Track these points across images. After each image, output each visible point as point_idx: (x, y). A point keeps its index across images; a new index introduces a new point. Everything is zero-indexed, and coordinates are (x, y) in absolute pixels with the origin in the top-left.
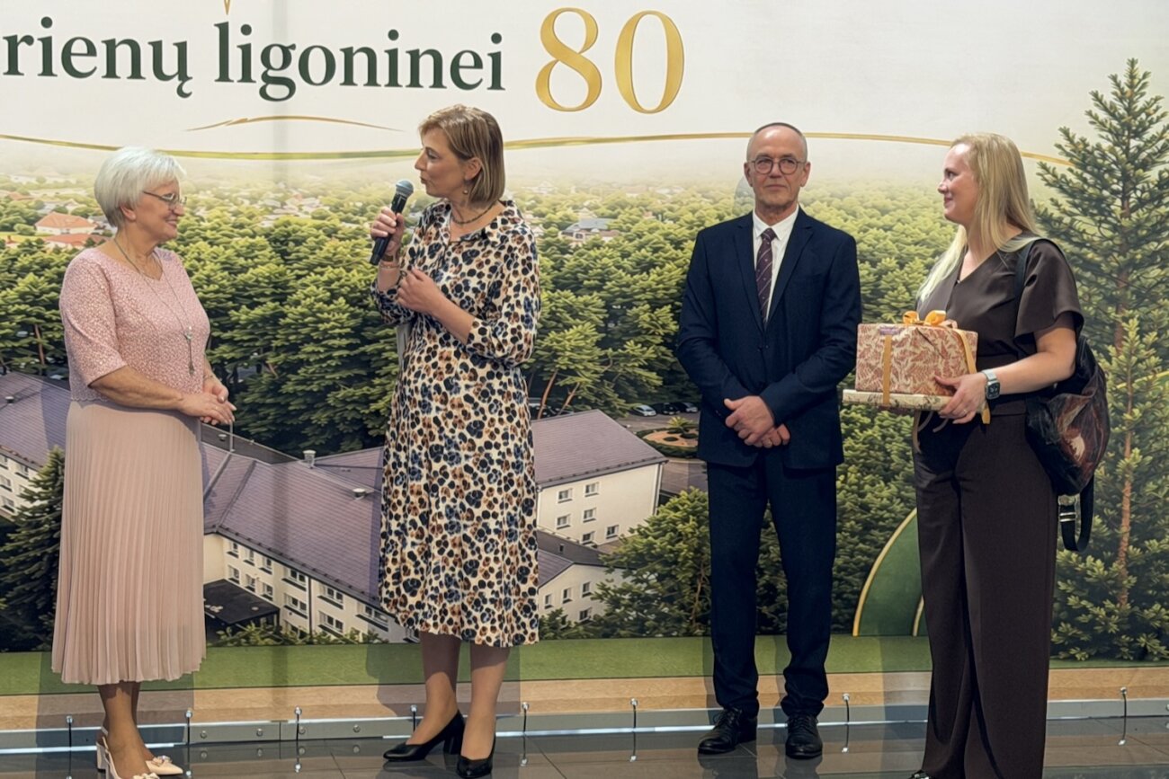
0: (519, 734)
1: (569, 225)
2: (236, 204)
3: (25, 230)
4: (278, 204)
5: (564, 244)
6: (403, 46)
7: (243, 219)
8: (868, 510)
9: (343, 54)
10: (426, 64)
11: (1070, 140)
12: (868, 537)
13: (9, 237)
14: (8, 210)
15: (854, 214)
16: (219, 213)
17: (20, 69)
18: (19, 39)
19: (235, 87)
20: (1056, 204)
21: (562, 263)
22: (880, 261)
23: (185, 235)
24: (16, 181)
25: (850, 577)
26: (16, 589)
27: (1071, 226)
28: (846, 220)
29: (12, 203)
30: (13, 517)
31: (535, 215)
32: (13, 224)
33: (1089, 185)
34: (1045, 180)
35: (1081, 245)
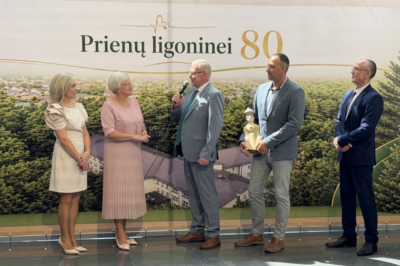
0: (238, 234)
1: (250, 91)
2: (158, 87)
3: (101, 94)
4: (169, 87)
5: (249, 97)
6: (204, 42)
7: (160, 91)
8: (336, 170)
9: (187, 44)
10: (210, 46)
11: (393, 65)
12: (335, 178)
13: (96, 97)
14: (96, 89)
15: (331, 87)
16: (153, 89)
17: (99, 50)
18: (99, 42)
19: (157, 54)
20: (389, 83)
21: (248, 102)
22: (338, 100)
23: (144, 95)
24: (98, 81)
25: (331, 190)
26: (99, 194)
27: (393, 89)
28: (329, 88)
29: (97, 87)
30: (98, 174)
31: (241, 88)
32: (97, 93)
33: (399, 78)
34: (386, 76)
35: (397, 95)
